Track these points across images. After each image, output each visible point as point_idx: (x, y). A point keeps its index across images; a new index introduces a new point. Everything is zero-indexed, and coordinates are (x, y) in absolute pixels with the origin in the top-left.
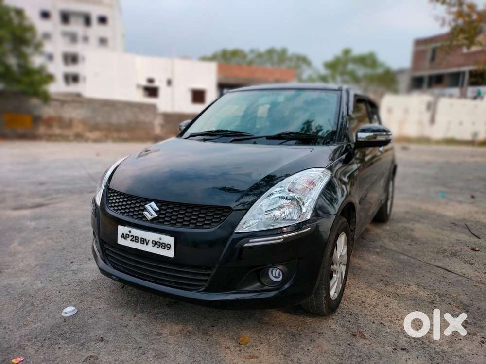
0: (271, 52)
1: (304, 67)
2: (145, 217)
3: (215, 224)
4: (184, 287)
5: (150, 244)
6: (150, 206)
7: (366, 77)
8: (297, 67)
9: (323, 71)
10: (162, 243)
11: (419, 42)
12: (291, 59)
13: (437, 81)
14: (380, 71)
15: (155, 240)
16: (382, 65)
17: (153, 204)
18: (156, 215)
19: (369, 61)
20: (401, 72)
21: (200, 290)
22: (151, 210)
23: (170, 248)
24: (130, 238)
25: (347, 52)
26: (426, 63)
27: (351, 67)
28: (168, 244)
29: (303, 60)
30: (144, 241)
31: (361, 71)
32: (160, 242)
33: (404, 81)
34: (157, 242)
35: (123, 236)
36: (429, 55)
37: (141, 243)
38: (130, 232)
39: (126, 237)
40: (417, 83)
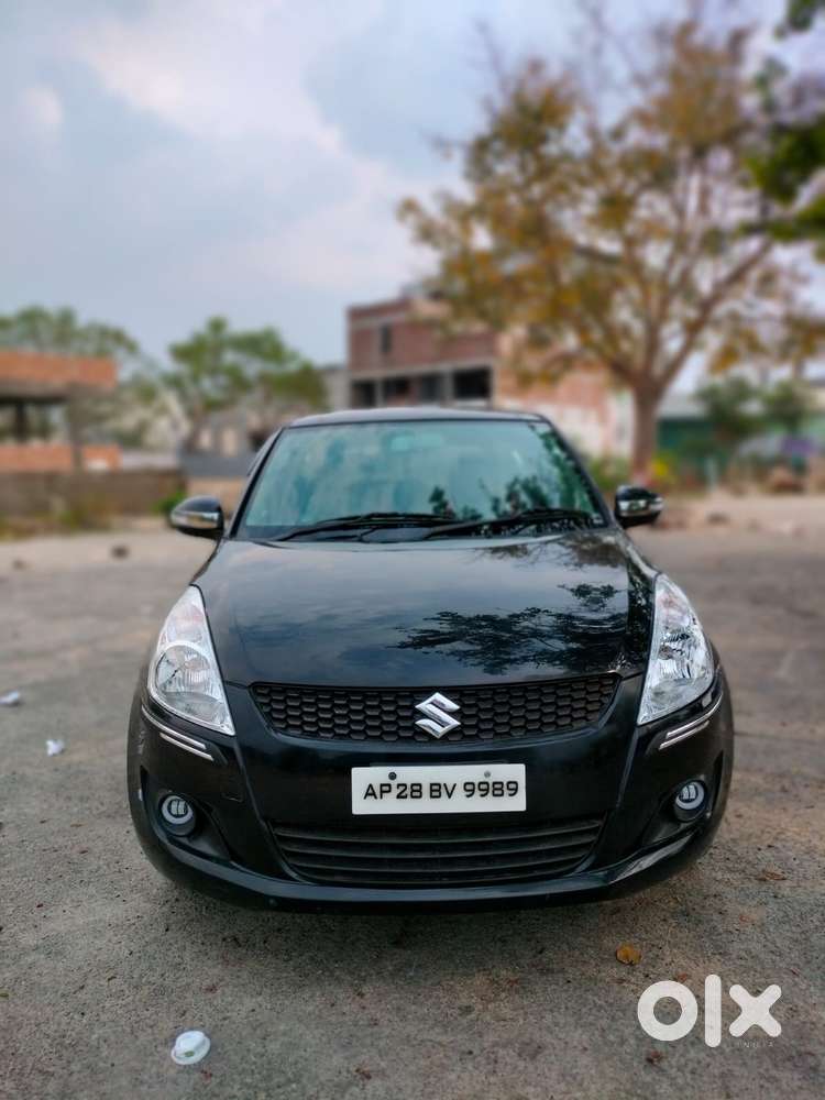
0: (31, 318)
1: (120, 354)
2: (423, 733)
3: (598, 716)
4: (537, 873)
5: (459, 793)
6: (432, 703)
7: (264, 379)
8: (102, 354)
9: (168, 365)
10: (494, 783)
11: (357, 314)
12: (84, 335)
13: (399, 389)
14: (292, 367)
15: (471, 781)
16: (294, 356)
17: (438, 697)
18: (454, 722)
19: (264, 345)
20: (332, 370)
21: (579, 869)
22: (438, 713)
23: (516, 790)
24: (395, 791)
25: (217, 326)
26: (375, 354)
27: (230, 357)
28: (509, 783)
29: (114, 339)
30: (436, 790)
31: (253, 367)
32: (487, 783)
33: (339, 389)
34: (480, 783)
35: (370, 792)
36: (376, 341)
37: (432, 797)
38: (393, 776)
39: (382, 792)
40: (365, 393)
